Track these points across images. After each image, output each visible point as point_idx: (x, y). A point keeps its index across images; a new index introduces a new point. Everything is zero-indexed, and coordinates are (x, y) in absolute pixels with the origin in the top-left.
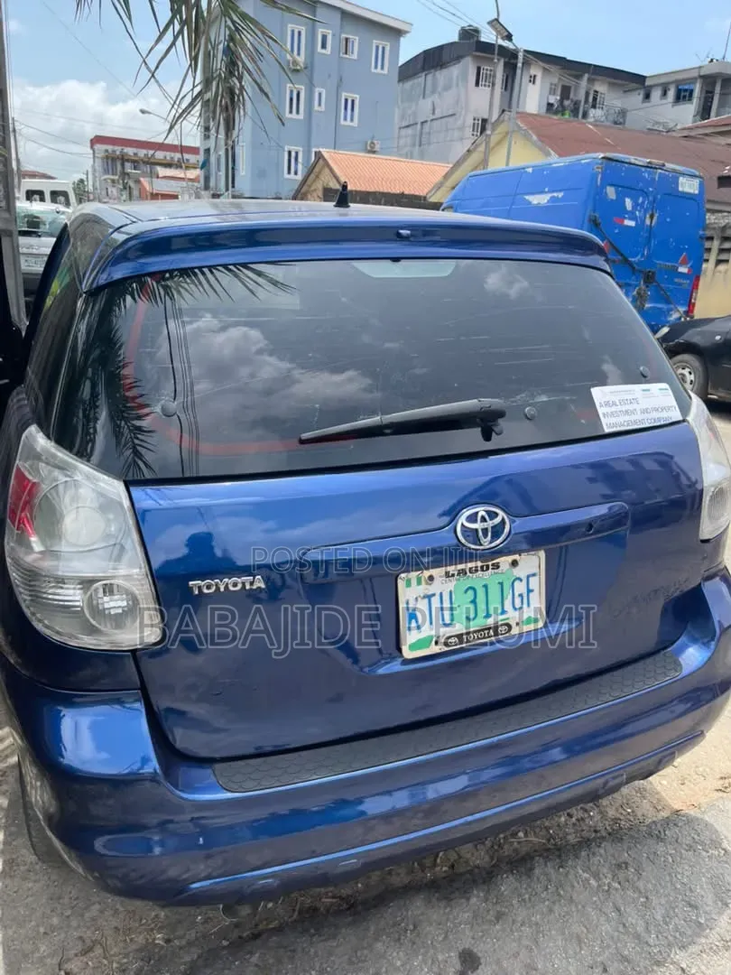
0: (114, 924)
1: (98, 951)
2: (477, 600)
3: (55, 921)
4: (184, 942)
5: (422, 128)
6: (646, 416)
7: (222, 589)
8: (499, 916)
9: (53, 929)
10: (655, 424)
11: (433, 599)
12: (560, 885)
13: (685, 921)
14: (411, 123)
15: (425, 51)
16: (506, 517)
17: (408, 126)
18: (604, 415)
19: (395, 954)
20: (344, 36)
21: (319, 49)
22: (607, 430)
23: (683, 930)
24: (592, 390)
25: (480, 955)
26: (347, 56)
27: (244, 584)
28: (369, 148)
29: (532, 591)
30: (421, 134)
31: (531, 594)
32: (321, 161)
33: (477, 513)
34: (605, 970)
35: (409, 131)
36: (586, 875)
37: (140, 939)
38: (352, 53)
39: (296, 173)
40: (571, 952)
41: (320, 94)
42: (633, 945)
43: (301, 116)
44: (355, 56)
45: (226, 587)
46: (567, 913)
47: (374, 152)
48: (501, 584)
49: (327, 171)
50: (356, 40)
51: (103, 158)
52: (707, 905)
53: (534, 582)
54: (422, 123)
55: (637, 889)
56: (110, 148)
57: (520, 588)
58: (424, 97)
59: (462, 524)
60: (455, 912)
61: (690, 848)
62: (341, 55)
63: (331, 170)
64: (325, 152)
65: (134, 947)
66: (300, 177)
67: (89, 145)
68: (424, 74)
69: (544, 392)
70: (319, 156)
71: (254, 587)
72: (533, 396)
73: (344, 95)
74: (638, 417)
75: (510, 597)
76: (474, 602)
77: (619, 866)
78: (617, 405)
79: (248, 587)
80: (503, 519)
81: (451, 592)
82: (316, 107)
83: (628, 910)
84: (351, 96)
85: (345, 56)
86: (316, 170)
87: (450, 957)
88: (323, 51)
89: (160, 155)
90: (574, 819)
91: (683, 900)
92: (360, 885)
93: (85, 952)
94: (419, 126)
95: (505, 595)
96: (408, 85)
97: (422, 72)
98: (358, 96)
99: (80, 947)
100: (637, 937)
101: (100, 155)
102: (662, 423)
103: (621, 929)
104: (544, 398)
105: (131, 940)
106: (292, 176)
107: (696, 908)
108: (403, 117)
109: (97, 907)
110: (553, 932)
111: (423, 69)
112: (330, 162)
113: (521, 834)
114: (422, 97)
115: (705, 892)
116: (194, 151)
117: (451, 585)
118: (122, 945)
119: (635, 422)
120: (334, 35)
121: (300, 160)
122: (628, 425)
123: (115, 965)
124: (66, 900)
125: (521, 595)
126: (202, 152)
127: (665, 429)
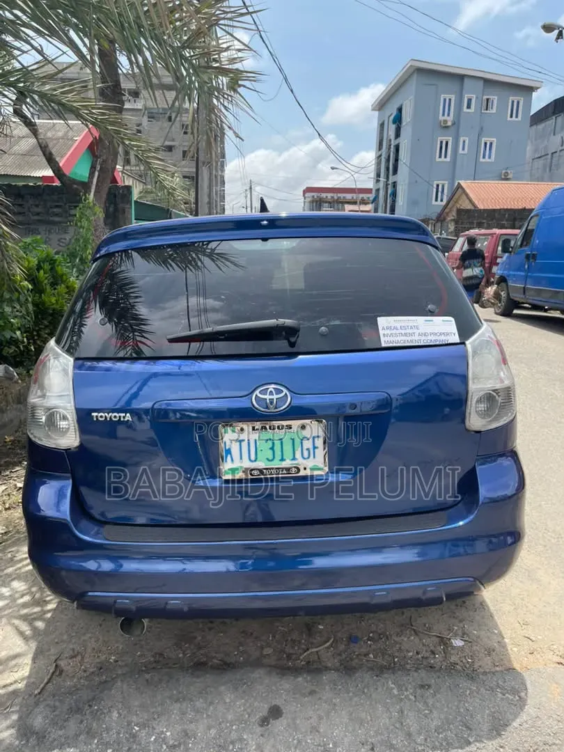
0: (94, 646)
1: (79, 658)
2: (275, 448)
3: (65, 637)
4: (123, 664)
5: (552, 159)
6: (423, 338)
7: (108, 419)
8: (312, 693)
9: (63, 641)
10: (431, 344)
11: (243, 443)
12: (367, 686)
13: (456, 735)
14: (543, 154)
15: (555, 101)
16: (288, 393)
17: (540, 157)
18: (384, 335)
19: (229, 695)
20: (485, 97)
21: (465, 109)
22: (384, 345)
23: (451, 741)
24: (378, 318)
25: (284, 711)
26: (488, 111)
27: (120, 417)
28: (503, 177)
29: (317, 448)
30: (551, 163)
31: (316, 450)
32: (460, 190)
33: (268, 389)
34: (372, 749)
35: (541, 162)
36: (393, 686)
37: (103, 658)
38: (492, 108)
39: (442, 200)
40: (350, 729)
41: (464, 142)
42: (402, 739)
43: (448, 159)
44: (494, 111)
45: (111, 418)
46: (362, 704)
47: (507, 179)
48: (293, 440)
49: (464, 197)
50: (495, 98)
51: (310, 202)
52: (482, 731)
53: (319, 443)
54: (552, 154)
55: (426, 703)
56: (315, 195)
57: (308, 444)
58: (554, 134)
59: (256, 395)
60: (282, 682)
61: (492, 689)
62: (483, 111)
63: (467, 195)
64: (463, 183)
65: (98, 660)
66: (444, 203)
67: (302, 194)
68: (554, 117)
69: (339, 319)
70: (459, 186)
71: (126, 419)
72: (329, 321)
73: (484, 140)
74: (416, 338)
75: (300, 449)
76: (272, 449)
77: (422, 686)
78: (397, 329)
79: (122, 419)
80: (286, 394)
81: (256, 440)
82: (461, 151)
83: (409, 714)
84: (489, 140)
85: (485, 111)
86: (456, 196)
87: (263, 707)
88: (468, 110)
89: (349, 196)
90: (420, 656)
91: (461, 721)
92: (242, 658)
93: (72, 657)
94: (549, 156)
95: (296, 448)
96: (541, 126)
97: (554, 115)
98: (495, 139)
99: (71, 652)
100: (409, 735)
101: (308, 200)
102: (438, 343)
103: (398, 725)
104: (337, 322)
105: (98, 657)
106: (439, 203)
107: (471, 730)
108: (536, 151)
109: (90, 635)
110: (343, 712)
111: (554, 113)
112: (468, 191)
113: (371, 656)
114: (552, 134)
115: (483, 720)
116: (368, 191)
117: (255, 436)
118: (92, 658)
119: (412, 341)
120: (477, 98)
121: (446, 191)
122: (404, 342)
123: (83, 667)
124: (75, 628)
125: (308, 449)
126: (374, 192)
127: (442, 347)
